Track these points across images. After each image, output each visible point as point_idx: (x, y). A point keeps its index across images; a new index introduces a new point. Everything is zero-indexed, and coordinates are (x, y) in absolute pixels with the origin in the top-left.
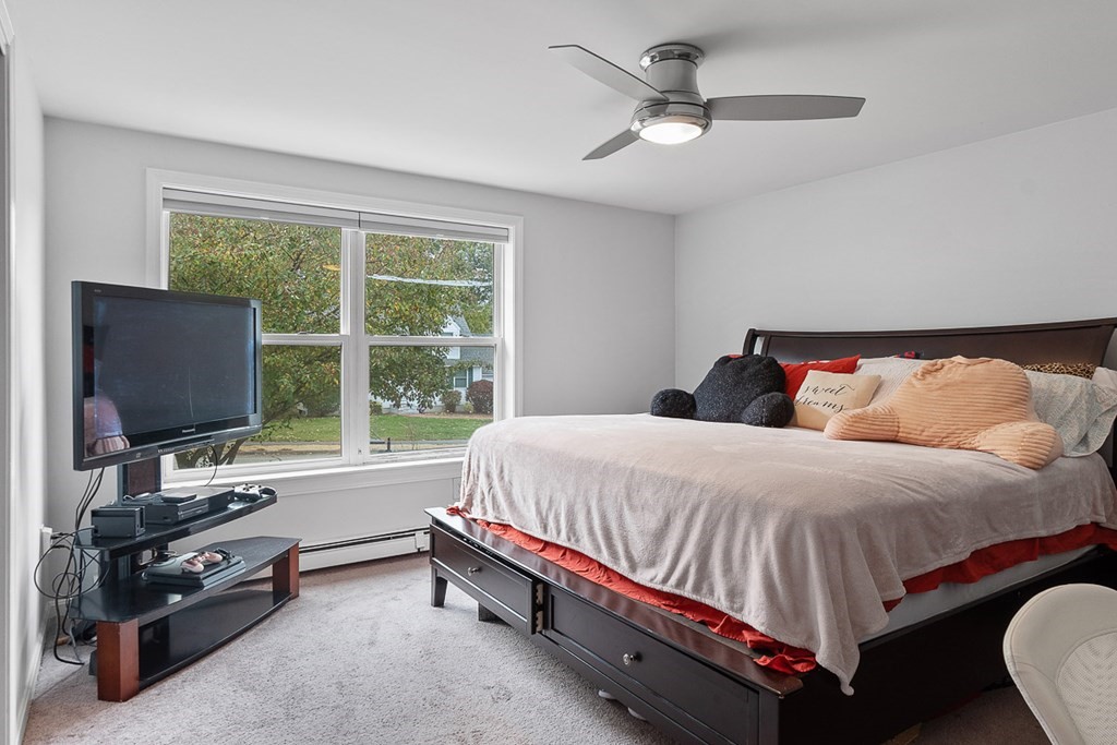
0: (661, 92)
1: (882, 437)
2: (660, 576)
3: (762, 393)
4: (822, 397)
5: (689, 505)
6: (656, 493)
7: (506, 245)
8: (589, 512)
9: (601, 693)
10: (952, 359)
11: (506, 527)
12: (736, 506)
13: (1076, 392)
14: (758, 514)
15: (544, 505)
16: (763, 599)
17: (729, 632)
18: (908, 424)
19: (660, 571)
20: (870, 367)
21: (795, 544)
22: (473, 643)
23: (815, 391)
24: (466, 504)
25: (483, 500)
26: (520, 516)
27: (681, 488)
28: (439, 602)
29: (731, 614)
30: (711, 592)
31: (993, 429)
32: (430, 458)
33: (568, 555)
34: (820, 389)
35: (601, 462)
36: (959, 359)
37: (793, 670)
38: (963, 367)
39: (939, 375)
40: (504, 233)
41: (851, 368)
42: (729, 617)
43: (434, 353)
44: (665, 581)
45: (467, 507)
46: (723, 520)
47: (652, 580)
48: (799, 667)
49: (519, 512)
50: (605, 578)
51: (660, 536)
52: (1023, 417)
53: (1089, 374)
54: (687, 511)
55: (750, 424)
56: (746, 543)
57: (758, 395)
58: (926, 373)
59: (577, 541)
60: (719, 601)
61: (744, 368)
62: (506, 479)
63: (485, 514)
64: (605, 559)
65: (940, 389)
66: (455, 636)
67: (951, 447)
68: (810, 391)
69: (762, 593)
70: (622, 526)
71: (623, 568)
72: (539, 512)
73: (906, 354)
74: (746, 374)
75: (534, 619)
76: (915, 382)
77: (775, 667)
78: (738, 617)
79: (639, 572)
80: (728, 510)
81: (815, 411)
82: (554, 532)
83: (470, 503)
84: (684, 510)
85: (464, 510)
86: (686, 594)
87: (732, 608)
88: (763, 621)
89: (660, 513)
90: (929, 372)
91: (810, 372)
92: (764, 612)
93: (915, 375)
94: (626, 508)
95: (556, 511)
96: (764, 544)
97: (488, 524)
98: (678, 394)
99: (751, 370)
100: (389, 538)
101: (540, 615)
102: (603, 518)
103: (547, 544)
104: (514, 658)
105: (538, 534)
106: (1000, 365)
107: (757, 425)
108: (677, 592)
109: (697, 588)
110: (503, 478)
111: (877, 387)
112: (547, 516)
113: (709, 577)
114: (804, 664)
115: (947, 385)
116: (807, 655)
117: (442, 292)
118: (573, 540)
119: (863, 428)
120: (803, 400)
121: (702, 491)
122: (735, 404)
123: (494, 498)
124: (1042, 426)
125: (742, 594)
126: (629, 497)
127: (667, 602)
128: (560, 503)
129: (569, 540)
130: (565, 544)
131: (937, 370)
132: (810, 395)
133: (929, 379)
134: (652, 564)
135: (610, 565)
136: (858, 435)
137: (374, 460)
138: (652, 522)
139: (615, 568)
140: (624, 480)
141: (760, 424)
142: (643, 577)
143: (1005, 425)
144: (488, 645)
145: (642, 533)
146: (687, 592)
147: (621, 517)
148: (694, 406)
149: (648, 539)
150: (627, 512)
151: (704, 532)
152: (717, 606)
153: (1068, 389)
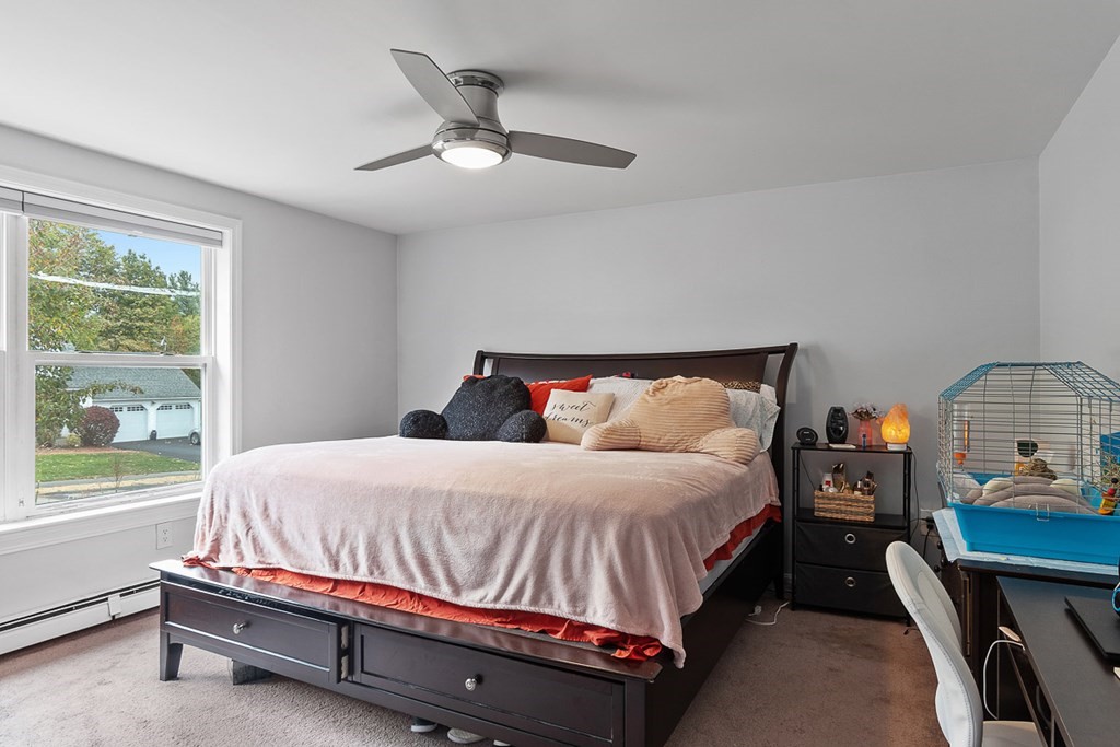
0: (478, 117)
1: (628, 446)
2: (492, 594)
3: (516, 411)
4: (569, 414)
5: (522, 521)
6: (482, 513)
7: (219, 249)
8: (397, 541)
9: (415, 728)
10: (674, 378)
11: (274, 571)
12: (574, 517)
13: (753, 403)
14: (597, 521)
15: (334, 541)
16: (611, 598)
17: (572, 635)
18: (648, 433)
19: (491, 590)
20: (603, 386)
21: (634, 544)
22: (239, 712)
23: (562, 408)
24: (211, 552)
25: (237, 545)
26: (298, 556)
27: (511, 505)
28: (171, 674)
29: (574, 618)
30: (550, 601)
31: (710, 435)
32: (122, 503)
33: (368, 590)
34: (566, 406)
35: (409, 488)
36: (679, 378)
37: (646, 656)
38: (682, 385)
39: (666, 391)
40: (218, 236)
41: (584, 387)
42: (571, 621)
43: (50, 374)
44: (497, 599)
45: (213, 556)
46: (562, 530)
47: (481, 600)
48: (648, 652)
49: (295, 552)
50: (421, 608)
51: (489, 555)
52: (727, 425)
53: (757, 390)
54: (520, 527)
55: (510, 441)
56: (587, 550)
57: (511, 414)
58: (656, 390)
59: (382, 573)
60: (561, 607)
61: (493, 388)
62: (274, 516)
63: (242, 559)
64: (421, 586)
65: (668, 403)
66: (212, 709)
67: (681, 451)
68: (557, 408)
69: (610, 593)
70: (441, 551)
71: (445, 592)
72: (327, 549)
73: (624, 374)
74: (496, 394)
75: (339, 665)
76: (648, 398)
77: (634, 657)
78: (582, 619)
79: (464, 594)
80: (567, 520)
81: (564, 426)
82: (349, 568)
83: (216, 549)
84: (516, 526)
85: (208, 558)
86: (523, 608)
87: (575, 613)
88: (613, 618)
89: (489, 533)
90: (658, 390)
91: (552, 391)
92: (613, 610)
93: (647, 392)
94: (445, 532)
95: (351, 545)
96: (606, 549)
97: (249, 571)
98: (428, 415)
99: (501, 390)
100: (71, 610)
101: (344, 660)
102: (417, 545)
103: (337, 583)
104: (298, 717)
105: (326, 571)
106: (707, 384)
107: (518, 441)
108: (513, 607)
109: (535, 600)
110: (268, 516)
111: (612, 404)
112: (338, 552)
113: (548, 587)
114: (651, 649)
115: (673, 400)
116: (651, 641)
117: (71, 300)
118: (376, 573)
119: (615, 439)
120: (552, 417)
121: (534, 506)
122: (490, 423)
123: (254, 540)
124: (746, 431)
125: (585, 597)
126: (448, 521)
127: (499, 620)
128: (356, 536)
129: (371, 573)
130: (365, 579)
131: (663, 388)
132: (557, 411)
133: (659, 395)
134: (479, 584)
135: (428, 593)
136: (611, 446)
137: (45, 511)
138: (480, 542)
139: (435, 595)
140: (441, 504)
141: (521, 440)
142: (470, 599)
143: (718, 431)
144: (259, 709)
145: (467, 555)
146: (525, 605)
147: (439, 541)
148: (445, 426)
149: (475, 560)
150: (447, 538)
151: (540, 545)
152: (558, 613)
153: (748, 402)
